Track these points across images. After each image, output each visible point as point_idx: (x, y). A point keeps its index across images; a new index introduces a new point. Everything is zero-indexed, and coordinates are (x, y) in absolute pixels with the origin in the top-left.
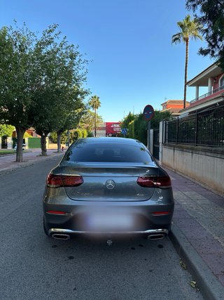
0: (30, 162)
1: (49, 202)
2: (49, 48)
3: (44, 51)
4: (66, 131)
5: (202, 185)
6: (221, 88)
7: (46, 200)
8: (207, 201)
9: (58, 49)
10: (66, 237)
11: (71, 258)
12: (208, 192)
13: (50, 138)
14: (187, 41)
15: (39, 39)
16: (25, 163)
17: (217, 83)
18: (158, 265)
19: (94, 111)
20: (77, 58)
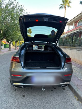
0: (5, 53)
1: (12, 70)
2: (11, 6)
3: (9, 7)
4: (19, 42)
5: (74, 62)
6: (78, 26)
7: (11, 69)
8: (78, 68)
9: (15, 7)
10: (21, 87)
11: (24, 96)
12: (77, 65)
13: (12, 44)
14: (65, 8)
15: (7, 2)
16: (3, 53)
17: (77, 24)
18: (65, 98)
19: (29, 35)
20: (23, 11)
